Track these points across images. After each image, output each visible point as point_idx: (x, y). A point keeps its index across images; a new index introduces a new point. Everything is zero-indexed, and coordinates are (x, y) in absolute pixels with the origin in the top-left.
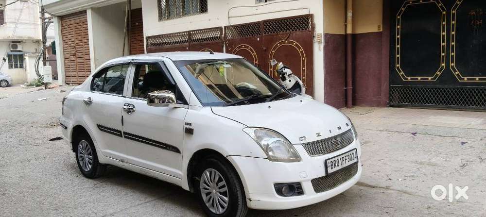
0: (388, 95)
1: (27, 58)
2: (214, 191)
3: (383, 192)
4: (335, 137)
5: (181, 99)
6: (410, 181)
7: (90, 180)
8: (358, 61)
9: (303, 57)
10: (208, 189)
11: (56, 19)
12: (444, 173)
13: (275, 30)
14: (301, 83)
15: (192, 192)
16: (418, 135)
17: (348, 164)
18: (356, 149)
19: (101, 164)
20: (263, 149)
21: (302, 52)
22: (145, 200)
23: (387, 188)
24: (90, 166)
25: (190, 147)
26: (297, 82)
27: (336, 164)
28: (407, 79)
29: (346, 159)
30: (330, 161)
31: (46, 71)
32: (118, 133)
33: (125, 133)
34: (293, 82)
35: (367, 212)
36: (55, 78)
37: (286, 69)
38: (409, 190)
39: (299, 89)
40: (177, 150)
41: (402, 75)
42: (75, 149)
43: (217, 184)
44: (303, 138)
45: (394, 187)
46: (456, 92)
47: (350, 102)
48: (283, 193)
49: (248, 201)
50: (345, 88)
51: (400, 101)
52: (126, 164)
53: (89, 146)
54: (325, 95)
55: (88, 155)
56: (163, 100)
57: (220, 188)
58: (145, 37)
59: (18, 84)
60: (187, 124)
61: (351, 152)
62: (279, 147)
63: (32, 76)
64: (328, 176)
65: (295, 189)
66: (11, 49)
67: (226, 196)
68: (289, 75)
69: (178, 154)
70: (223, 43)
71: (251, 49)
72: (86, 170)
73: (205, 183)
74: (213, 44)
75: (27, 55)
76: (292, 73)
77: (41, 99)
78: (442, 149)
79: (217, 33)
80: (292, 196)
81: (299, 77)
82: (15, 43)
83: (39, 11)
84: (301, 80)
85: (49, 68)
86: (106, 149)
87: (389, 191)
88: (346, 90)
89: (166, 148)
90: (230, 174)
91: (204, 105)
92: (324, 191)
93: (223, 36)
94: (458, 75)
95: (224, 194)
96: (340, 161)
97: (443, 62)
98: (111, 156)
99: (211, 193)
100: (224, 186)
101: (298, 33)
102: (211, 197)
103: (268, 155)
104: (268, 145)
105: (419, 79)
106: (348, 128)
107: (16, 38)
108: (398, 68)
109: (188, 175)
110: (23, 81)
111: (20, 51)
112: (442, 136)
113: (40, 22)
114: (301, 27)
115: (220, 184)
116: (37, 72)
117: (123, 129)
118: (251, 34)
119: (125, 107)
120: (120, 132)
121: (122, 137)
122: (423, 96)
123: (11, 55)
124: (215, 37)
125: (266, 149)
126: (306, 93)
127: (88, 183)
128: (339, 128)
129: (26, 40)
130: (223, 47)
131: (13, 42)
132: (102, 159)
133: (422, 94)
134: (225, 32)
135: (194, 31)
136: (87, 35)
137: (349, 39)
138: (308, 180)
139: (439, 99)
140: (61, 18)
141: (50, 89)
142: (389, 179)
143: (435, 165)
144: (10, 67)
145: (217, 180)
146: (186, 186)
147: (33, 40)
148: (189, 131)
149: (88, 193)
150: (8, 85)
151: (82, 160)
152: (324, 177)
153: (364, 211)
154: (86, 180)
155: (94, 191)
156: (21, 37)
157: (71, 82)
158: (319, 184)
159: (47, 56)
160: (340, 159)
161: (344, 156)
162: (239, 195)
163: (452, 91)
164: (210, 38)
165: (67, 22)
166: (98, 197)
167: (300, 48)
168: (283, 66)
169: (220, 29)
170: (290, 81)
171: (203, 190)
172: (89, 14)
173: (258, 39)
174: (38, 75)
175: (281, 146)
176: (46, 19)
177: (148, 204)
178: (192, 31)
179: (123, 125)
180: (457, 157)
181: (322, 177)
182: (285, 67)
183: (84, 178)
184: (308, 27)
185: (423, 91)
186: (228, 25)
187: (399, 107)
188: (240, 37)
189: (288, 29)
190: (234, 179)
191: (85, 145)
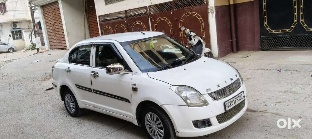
0: (260, 43)
1: (24, 32)
2: (154, 126)
3: (262, 115)
4: (229, 86)
5: (128, 68)
6: (279, 105)
7: (75, 119)
8: (238, 22)
9: (202, 23)
10: (150, 125)
11: (40, 7)
12: (301, 98)
13: (182, 6)
14: (202, 41)
15: (140, 126)
16: (282, 71)
17: (239, 102)
18: (243, 91)
19: (81, 109)
20: (184, 100)
21: (201, 20)
22: (111, 131)
23: (265, 111)
24: (74, 110)
25: (137, 99)
26: (199, 40)
27: (231, 104)
28: (272, 32)
29: (237, 100)
30: (227, 102)
31: (36, 40)
32: (89, 90)
33: (94, 90)
34: (197, 41)
35: (253, 131)
36: (43, 44)
37: (191, 33)
38: (279, 112)
39: (201, 45)
40: (128, 101)
41: (269, 29)
42: (63, 99)
43: (156, 122)
44: (209, 90)
45: (269, 111)
46: (305, 38)
47: (235, 49)
48: (199, 126)
49: (176, 133)
50: (231, 40)
51: (268, 46)
52: (96, 109)
53: (72, 97)
54: (218, 47)
55: (72, 103)
56: (116, 69)
57: (158, 125)
58: (97, 16)
59: (20, 49)
60: (133, 84)
61: (240, 94)
62: (194, 97)
63: (28, 44)
64: (226, 112)
65: (206, 123)
66: (13, 28)
67: (162, 130)
68: (194, 37)
69: (129, 103)
70: (149, 17)
71: (167, 20)
72: (72, 112)
73: (148, 121)
74: (142, 18)
75: (24, 30)
76: (195, 35)
77: (37, 61)
78: (298, 81)
79: (144, 11)
80: (204, 127)
81: (200, 37)
82: (15, 24)
83: (27, 2)
84: (201, 38)
85: (38, 39)
86: (83, 99)
87: (266, 114)
88: (232, 42)
89: (121, 100)
90: (164, 116)
91: (143, 71)
92: (225, 122)
93: (148, 12)
94: (306, 27)
95: (161, 128)
96: (233, 102)
97: (295, 19)
98: (86, 104)
99: (152, 127)
100: (160, 124)
101: (198, 7)
102: (152, 130)
103: (187, 103)
104: (186, 97)
105: (280, 31)
106: (237, 78)
107: (15, 21)
108: (265, 24)
109: (136, 116)
110: (23, 48)
111: (18, 28)
112: (298, 71)
113: (29, 9)
114: (199, 3)
115: (158, 122)
116: (31, 42)
117: (92, 88)
118: (166, 10)
119: (92, 74)
120: (91, 89)
121: (92, 92)
122: (284, 42)
123: (14, 31)
124: (143, 13)
125: (185, 99)
126: (206, 47)
127: (74, 121)
128: (232, 79)
129: (21, 21)
130: (148, 19)
131: (14, 23)
132: (81, 106)
133: (282, 41)
134: (149, 9)
135: (129, 10)
136: (60, 17)
137: (232, 8)
138: (213, 117)
139: (294, 44)
140: (43, 7)
141: (41, 53)
142: (265, 105)
143: (294, 93)
144: (14, 39)
145: (155, 119)
146: (136, 123)
147: (26, 21)
148: (135, 89)
149: (75, 128)
150: (14, 51)
151: (69, 106)
152: (224, 113)
153: (251, 130)
154: (72, 118)
155: (78, 126)
156: (18, 19)
157: (54, 48)
158: (221, 118)
159: (36, 30)
160: (234, 100)
161: (236, 98)
162: (171, 129)
163: (303, 38)
164: (140, 14)
165: (47, 9)
166: (82, 130)
167: (199, 17)
168: (189, 31)
169: (146, 7)
170: (195, 40)
171: (147, 125)
172: (60, 3)
173: (171, 13)
174: (32, 43)
175: (195, 96)
176: (33, 7)
177: (113, 134)
178: (128, 10)
179: (92, 85)
180: (309, 86)
181: (223, 113)
182: (191, 32)
183: (71, 117)
184: (204, 3)
185: (283, 39)
186: (150, 5)
187: (267, 50)
188: (159, 12)
189: (191, 5)
190: (167, 119)
191: (69, 97)
